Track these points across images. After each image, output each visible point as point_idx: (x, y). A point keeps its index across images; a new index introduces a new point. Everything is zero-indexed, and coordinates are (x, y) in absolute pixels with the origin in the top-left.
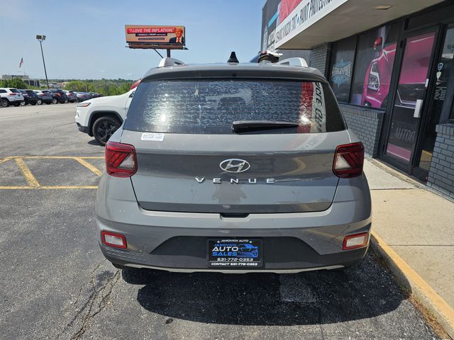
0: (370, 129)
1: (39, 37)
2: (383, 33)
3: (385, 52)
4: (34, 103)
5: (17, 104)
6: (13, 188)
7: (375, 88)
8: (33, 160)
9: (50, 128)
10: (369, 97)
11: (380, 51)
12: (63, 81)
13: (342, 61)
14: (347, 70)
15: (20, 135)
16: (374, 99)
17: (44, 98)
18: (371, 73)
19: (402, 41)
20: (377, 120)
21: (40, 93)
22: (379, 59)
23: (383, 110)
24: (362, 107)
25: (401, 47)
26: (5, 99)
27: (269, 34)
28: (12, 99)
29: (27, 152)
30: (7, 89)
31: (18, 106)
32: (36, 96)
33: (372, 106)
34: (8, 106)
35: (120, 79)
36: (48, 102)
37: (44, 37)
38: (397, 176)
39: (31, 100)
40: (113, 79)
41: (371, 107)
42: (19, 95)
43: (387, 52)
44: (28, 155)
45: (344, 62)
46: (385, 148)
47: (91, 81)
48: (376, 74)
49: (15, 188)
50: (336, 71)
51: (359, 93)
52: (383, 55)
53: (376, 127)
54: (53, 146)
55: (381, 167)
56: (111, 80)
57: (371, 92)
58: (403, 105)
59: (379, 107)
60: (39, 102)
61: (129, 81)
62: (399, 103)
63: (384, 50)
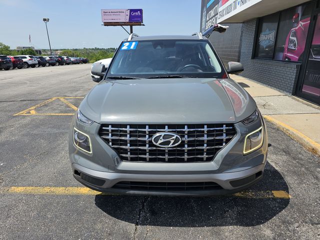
0: (290, 76)
1: (45, 20)
2: (300, 11)
3: (301, 24)
4: (44, 65)
5: (33, 66)
6: (69, 114)
7: (293, 48)
8: (71, 99)
9: (67, 80)
10: (289, 55)
11: (298, 23)
12: (57, 50)
13: (267, 30)
14: (271, 37)
15: (53, 85)
16: (292, 55)
17: (50, 62)
18: (291, 38)
19: (315, 16)
20: (296, 69)
21: (48, 58)
22: (297, 28)
23: (300, 63)
24: (284, 61)
25: (314, 19)
26: (26, 63)
27: (207, 13)
28: (30, 62)
29: (64, 95)
30: (27, 56)
31: (34, 67)
32: (46, 60)
33: (292, 60)
34: (28, 68)
35: (96, 48)
36: (53, 65)
37: (48, 19)
38: (311, 106)
39: (42, 63)
40: (91, 48)
41: (290, 61)
42: (35, 60)
43: (303, 23)
44: (66, 96)
45: (269, 30)
46: (301, 88)
47: (76, 50)
48: (295, 39)
49: (71, 114)
50: (262, 37)
51: (281, 52)
52: (300, 25)
53: (295, 74)
54: (77, 91)
55: (298, 101)
56: (90, 49)
57: (290, 51)
58: (315, 58)
59: (297, 61)
60: (48, 64)
61: (102, 49)
62: (312, 58)
63: (300, 22)
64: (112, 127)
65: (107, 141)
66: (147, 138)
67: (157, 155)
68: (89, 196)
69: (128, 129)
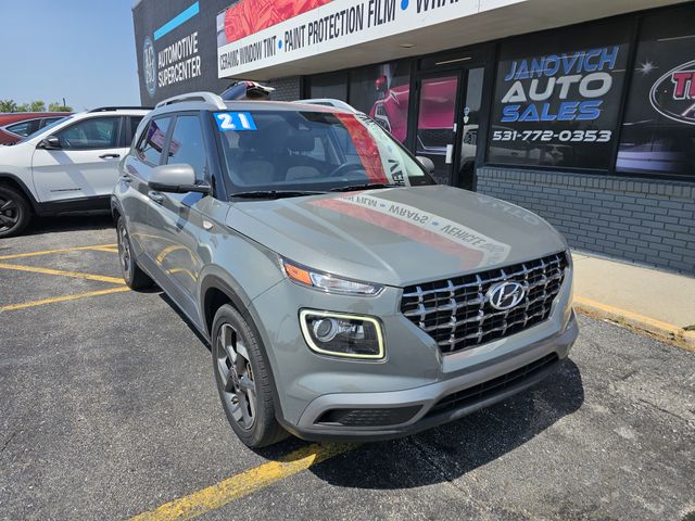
3: (393, 94)
18: (377, 115)
19: (417, 83)
22: (386, 100)
25: (416, 88)
27: (157, 50)
48: (384, 118)
52: (391, 96)
58: (428, 151)
62: (422, 150)
63: (391, 91)
64: (423, 290)
65: (416, 320)
66: (480, 300)
67: (497, 326)
68: (296, 477)
69: (451, 288)
